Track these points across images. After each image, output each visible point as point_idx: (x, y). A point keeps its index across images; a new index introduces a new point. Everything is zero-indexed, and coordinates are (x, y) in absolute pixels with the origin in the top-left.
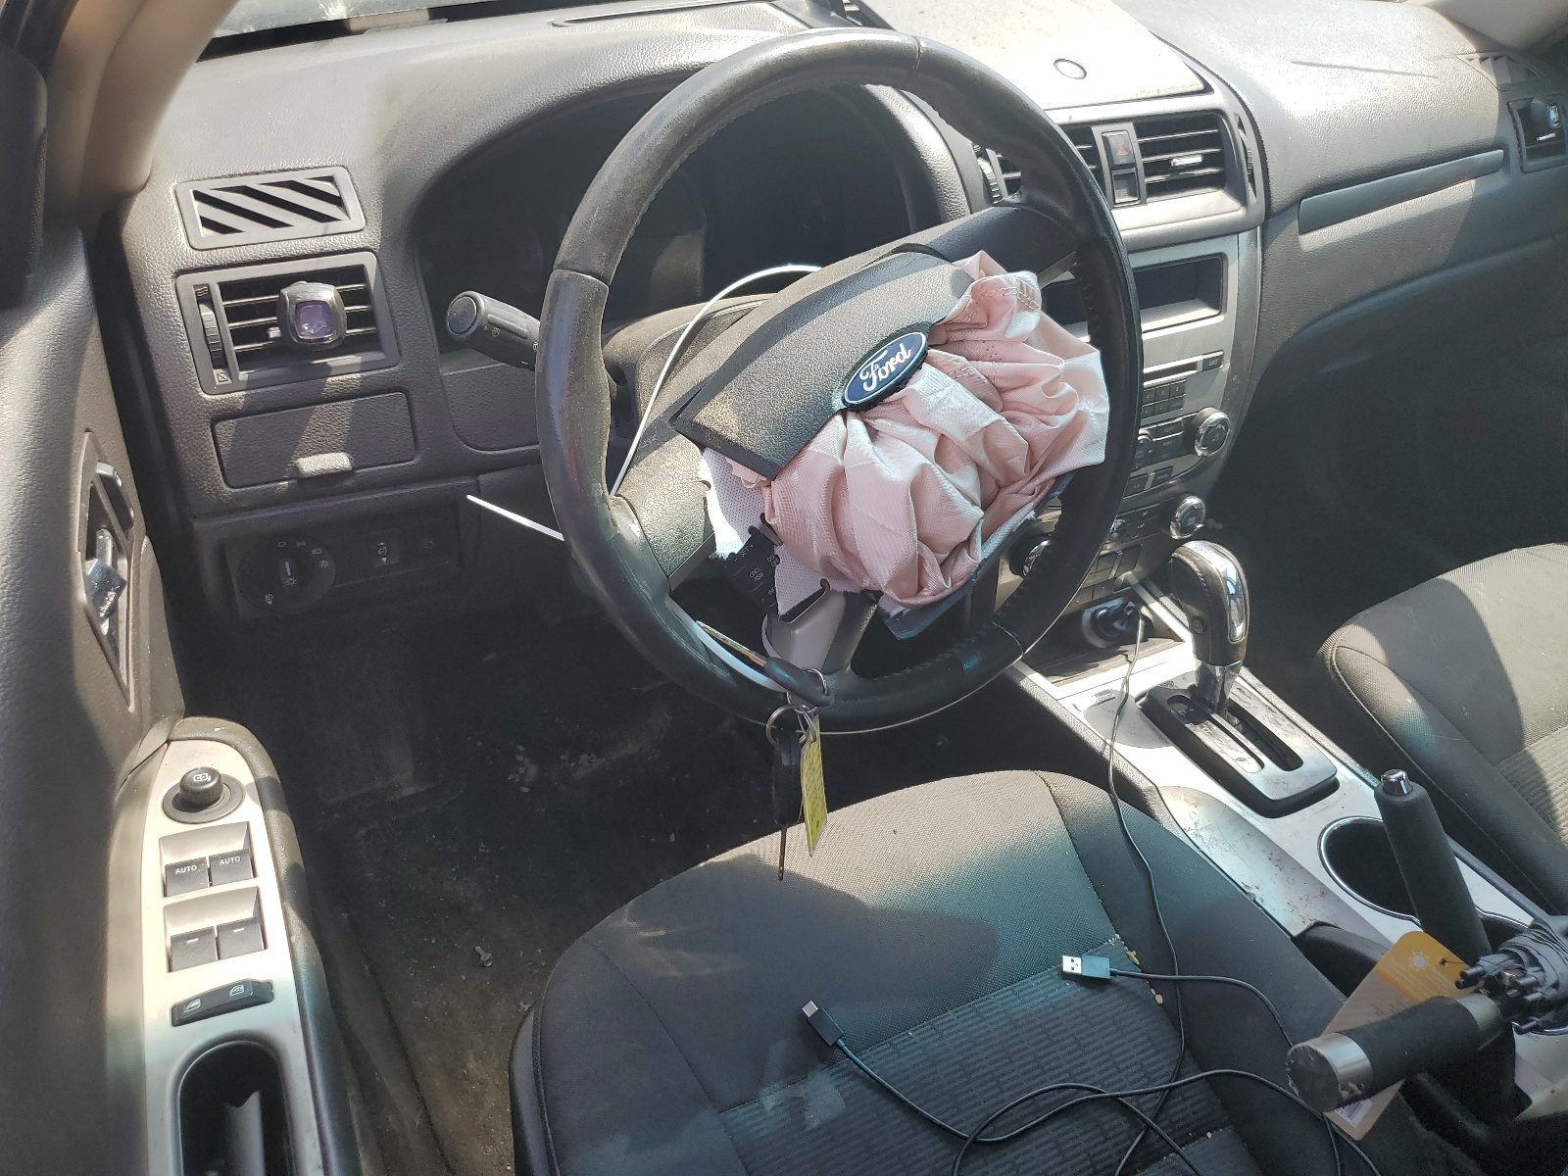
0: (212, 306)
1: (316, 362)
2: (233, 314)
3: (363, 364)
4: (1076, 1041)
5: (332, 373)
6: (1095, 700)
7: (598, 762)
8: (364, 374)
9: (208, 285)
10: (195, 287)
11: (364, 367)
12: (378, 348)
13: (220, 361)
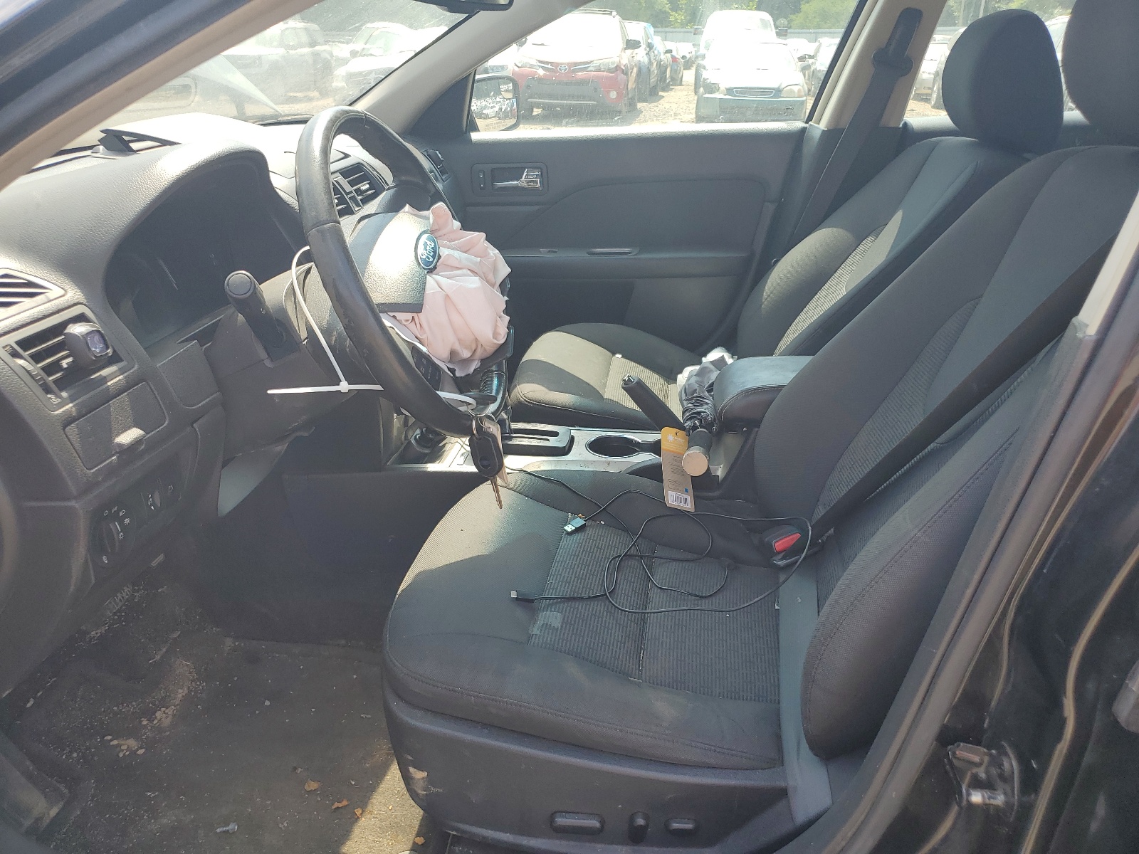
0: (21, 357)
1: (93, 377)
2: (36, 358)
3: (120, 369)
4: (598, 548)
5: (108, 379)
6: (463, 458)
7: (170, 711)
8: (126, 374)
9: (10, 345)
10: (4, 347)
11: (122, 371)
12: (121, 360)
13: (47, 390)
